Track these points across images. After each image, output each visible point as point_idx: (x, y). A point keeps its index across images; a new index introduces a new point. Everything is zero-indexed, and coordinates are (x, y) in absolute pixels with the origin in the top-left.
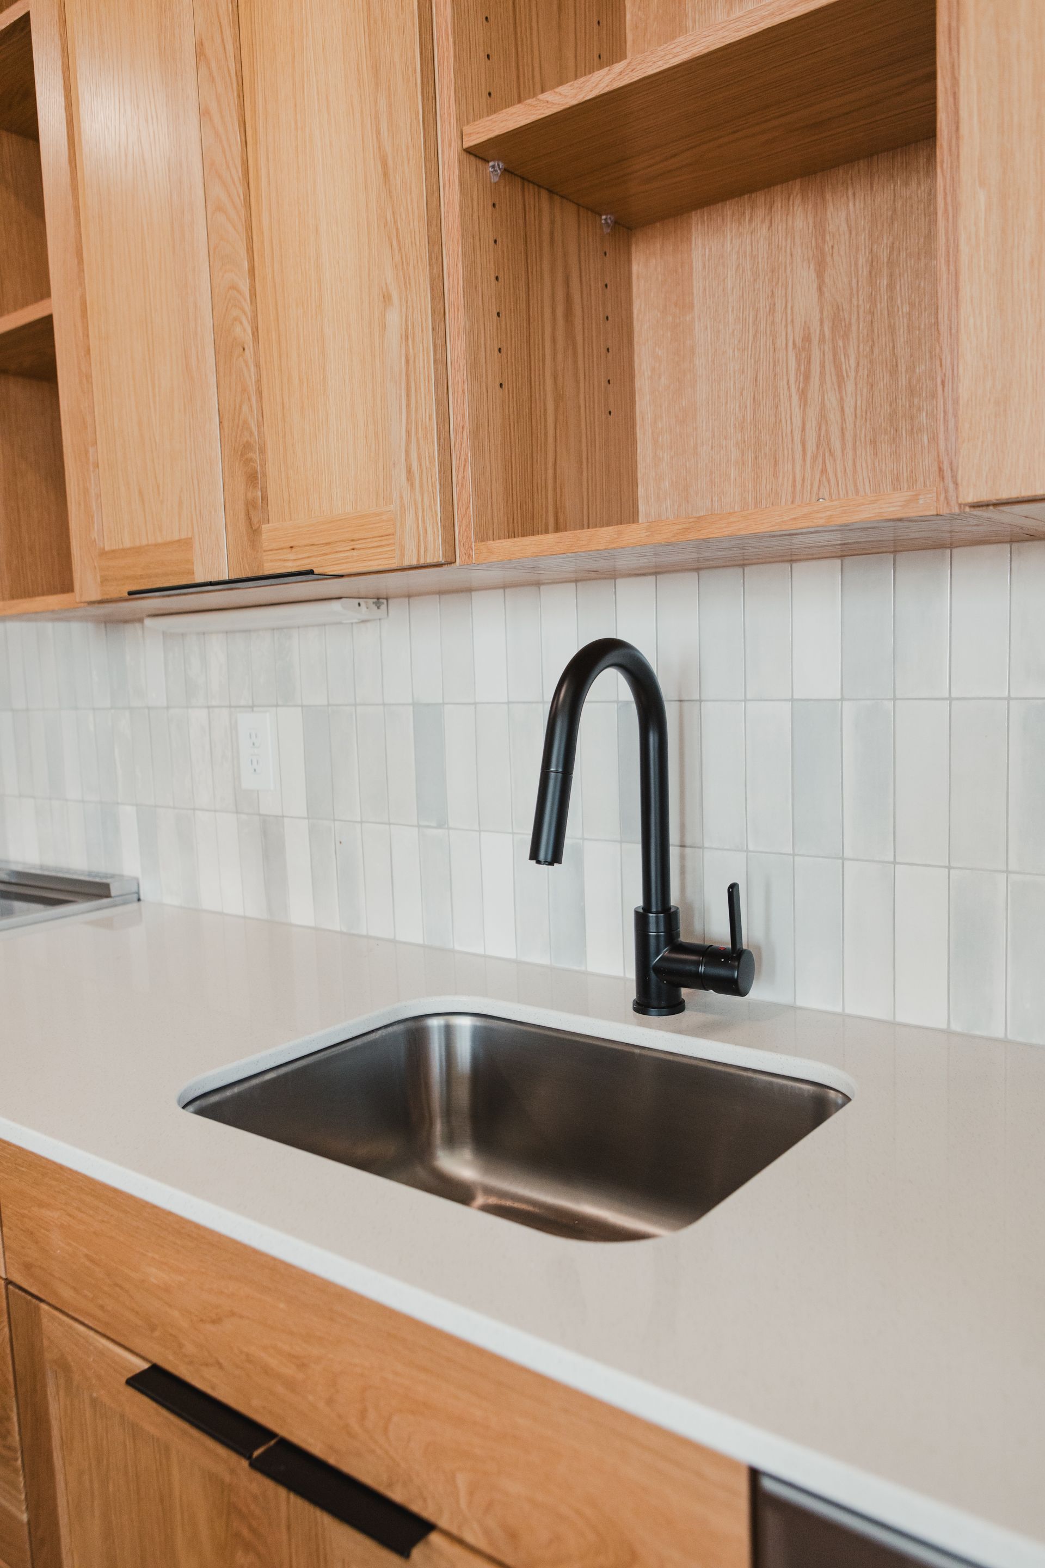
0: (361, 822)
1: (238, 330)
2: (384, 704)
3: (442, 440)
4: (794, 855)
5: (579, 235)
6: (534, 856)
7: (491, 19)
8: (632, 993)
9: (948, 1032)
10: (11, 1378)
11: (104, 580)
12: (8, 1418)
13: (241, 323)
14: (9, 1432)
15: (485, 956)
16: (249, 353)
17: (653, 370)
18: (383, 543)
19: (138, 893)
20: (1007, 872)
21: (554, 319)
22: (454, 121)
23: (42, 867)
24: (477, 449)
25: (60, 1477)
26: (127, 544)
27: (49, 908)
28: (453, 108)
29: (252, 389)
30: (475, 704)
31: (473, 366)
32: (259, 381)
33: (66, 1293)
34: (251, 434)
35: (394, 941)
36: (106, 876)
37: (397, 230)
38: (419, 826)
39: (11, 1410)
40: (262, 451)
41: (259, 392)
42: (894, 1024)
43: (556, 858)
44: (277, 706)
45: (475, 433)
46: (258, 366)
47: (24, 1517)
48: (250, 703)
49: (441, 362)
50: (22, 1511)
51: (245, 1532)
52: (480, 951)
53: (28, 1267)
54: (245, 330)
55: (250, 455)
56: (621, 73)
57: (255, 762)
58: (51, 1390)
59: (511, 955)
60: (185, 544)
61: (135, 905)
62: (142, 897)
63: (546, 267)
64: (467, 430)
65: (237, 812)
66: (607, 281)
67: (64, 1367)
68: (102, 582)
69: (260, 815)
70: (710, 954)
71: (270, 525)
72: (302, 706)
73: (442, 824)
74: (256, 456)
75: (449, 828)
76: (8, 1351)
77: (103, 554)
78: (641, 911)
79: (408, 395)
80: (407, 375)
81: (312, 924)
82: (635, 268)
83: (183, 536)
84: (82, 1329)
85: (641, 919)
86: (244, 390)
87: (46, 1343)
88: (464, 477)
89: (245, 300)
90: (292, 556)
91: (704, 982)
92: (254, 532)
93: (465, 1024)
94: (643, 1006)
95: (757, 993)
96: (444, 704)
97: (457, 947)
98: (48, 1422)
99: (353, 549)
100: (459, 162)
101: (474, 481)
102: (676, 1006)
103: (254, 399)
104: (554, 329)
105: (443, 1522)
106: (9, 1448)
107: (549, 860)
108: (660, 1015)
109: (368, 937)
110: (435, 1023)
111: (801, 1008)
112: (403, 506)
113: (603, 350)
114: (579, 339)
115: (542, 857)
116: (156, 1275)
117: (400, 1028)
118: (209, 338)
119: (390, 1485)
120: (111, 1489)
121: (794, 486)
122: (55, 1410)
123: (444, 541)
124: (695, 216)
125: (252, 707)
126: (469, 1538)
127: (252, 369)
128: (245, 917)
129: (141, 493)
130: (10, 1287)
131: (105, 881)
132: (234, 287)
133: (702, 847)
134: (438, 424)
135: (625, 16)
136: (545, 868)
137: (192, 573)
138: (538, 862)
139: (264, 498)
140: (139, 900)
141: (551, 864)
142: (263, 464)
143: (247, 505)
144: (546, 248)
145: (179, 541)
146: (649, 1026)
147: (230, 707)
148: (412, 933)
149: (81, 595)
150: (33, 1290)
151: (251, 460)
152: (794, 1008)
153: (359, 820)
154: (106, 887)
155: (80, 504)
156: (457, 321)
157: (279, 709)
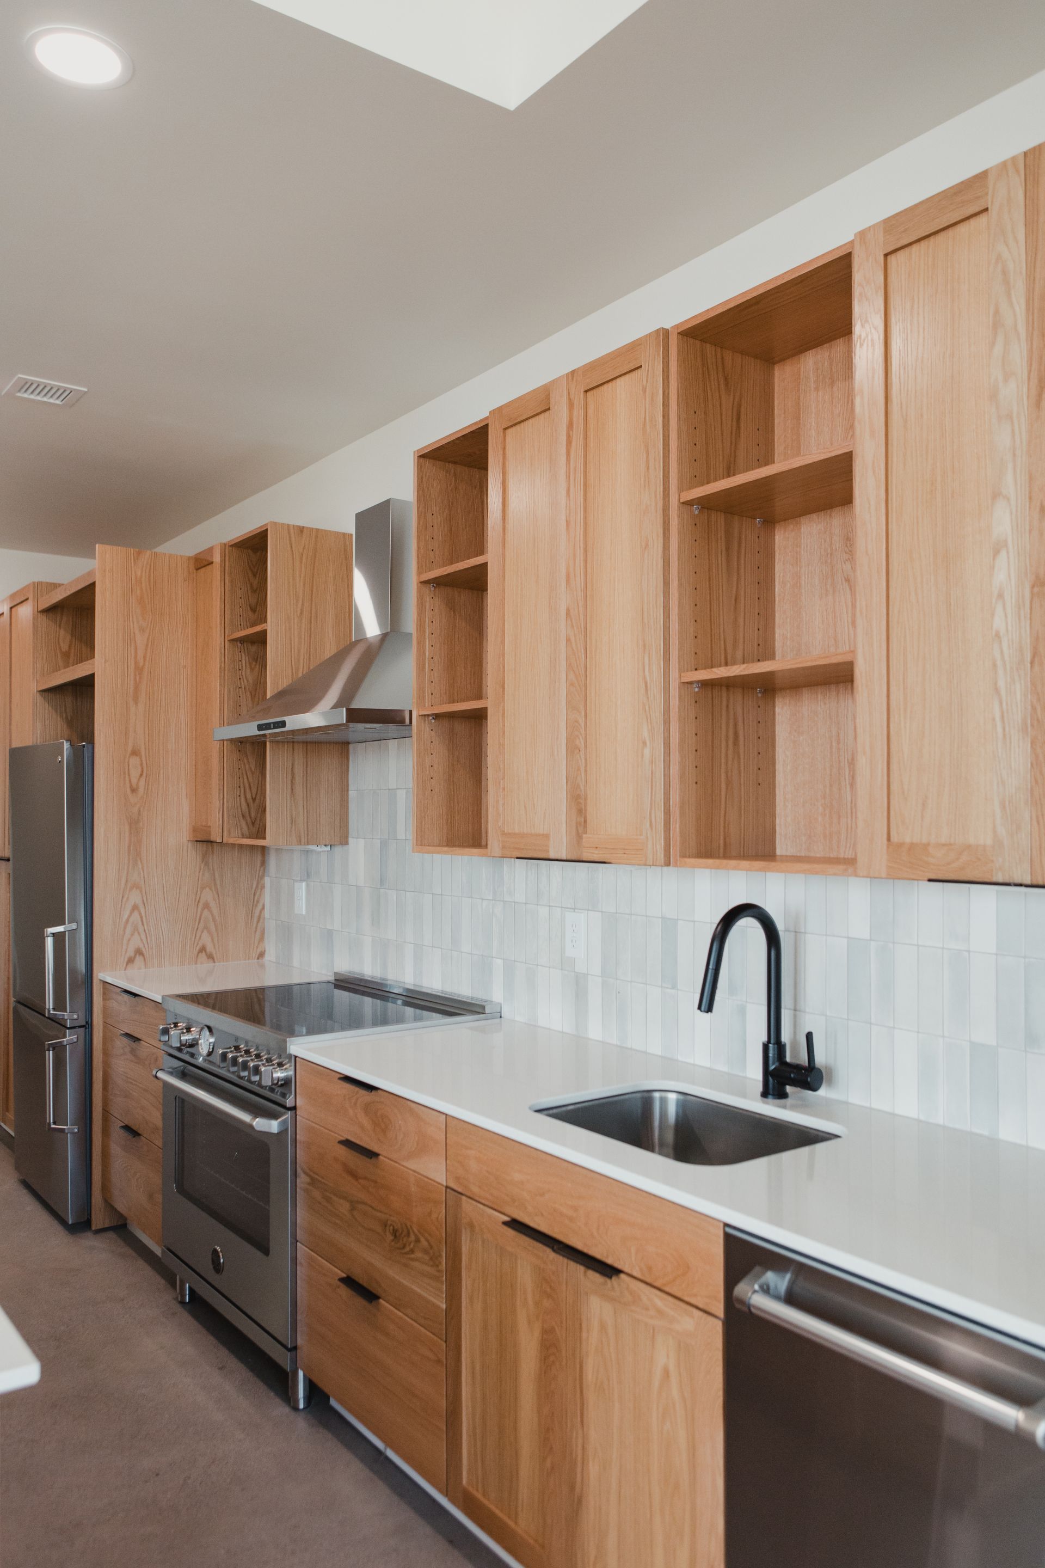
0: (631, 982)
1: (577, 742)
2: (646, 916)
3: (666, 811)
4: (848, 1019)
5: (743, 703)
6: (699, 1008)
7: (698, 621)
8: (760, 1088)
9: (919, 1121)
10: (444, 1235)
11: (504, 847)
12: (440, 1256)
13: (579, 738)
14: (440, 1263)
15: (694, 1065)
16: (582, 752)
17: (784, 761)
18: (638, 853)
19: (501, 1012)
20: (943, 1037)
21: (727, 746)
22: (677, 671)
23: (442, 992)
24: (682, 814)
25: (464, 1283)
26: (517, 831)
27: (447, 1017)
28: (677, 665)
29: (582, 769)
30: (694, 922)
31: (682, 776)
32: (586, 767)
33: (475, 1189)
34: (581, 791)
35: (645, 1053)
36: (482, 1001)
37: (650, 715)
38: (662, 987)
39: (443, 1251)
40: (586, 799)
41: (586, 771)
42: (894, 1115)
43: (709, 1009)
44: (588, 910)
45: (682, 808)
46: (586, 760)
47: (444, 1306)
48: (573, 907)
49: (667, 776)
50: (442, 1302)
51: (548, 1290)
52: (692, 1062)
53: (457, 1179)
54: (580, 743)
55: (580, 800)
56: (744, 669)
57: (574, 941)
58: (463, 1238)
59: (708, 1065)
60: (547, 836)
61: (498, 1020)
62: (502, 1016)
63: (724, 722)
64: (677, 806)
65: (562, 969)
66: (759, 720)
67: (471, 1226)
68: (503, 848)
69: (575, 972)
70: (797, 1068)
71: (587, 835)
72: (602, 912)
73: (674, 987)
74: (582, 801)
75: (678, 990)
76: (444, 1220)
77: (504, 834)
78: (766, 1043)
79: (652, 788)
80: (652, 779)
81: (601, 1039)
82: (777, 710)
83: (545, 832)
84: (481, 1206)
85: (766, 1047)
86: (579, 769)
87: (463, 1215)
88: (676, 827)
89: (582, 728)
90: (596, 852)
91: (795, 1083)
92: (579, 837)
93: (672, 1097)
94: (765, 1094)
95: (822, 1092)
96: (678, 919)
97: (680, 1059)
98: (461, 1254)
99: (624, 853)
100: (679, 688)
101: (680, 828)
102: (782, 1095)
103: (583, 775)
104: (727, 750)
105: (626, 1269)
106: (439, 1271)
107: (706, 1010)
108: (775, 1098)
109: (631, 1049)
110: (657, 1095)
111: (851, 1104)
112: (647, 838)
113: (756, 754)
114: (742, 751)
115: (703, 1008)
116: (517, 1176)
117: (639, 1095)
118: (564, 741)
119: (607, 1257)
120: (488, 1285)
121: (847, 830)
122: (465, 1249)
123: (665, 856)
124: (805, 690)
125: (574, 909)
126: (635, 1274)
127: (583, 761)
128: (562, 1032)
129: (525, 806)
130: (448, 1190)
131: (483, 1004)
132: (577, 721)
133: (805, 1012)
134: (664, 803)
135: (775, 589)
136: (705, 1014)
137: (548, 851)
138: (701, 1011)
139: (585, 821)
140: (501, 1017)
141: (707, 1012)
142: (585, 806)
143: (577, 823)
144: (724, 713)
145: (543, 835)
146: (767, 1103)
147: (562, 907)
148: (655, 1048)
149: (491, 853)
150: (460, 1190)
151: (581, 803)
152: (847, 1103)
153: (630, 980)
154: (483, 1007)
155: (494, 807)
156: (675, 757)
157: (589, 912)
